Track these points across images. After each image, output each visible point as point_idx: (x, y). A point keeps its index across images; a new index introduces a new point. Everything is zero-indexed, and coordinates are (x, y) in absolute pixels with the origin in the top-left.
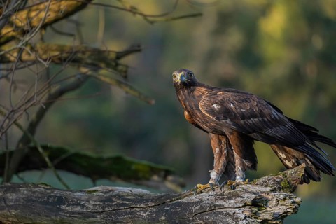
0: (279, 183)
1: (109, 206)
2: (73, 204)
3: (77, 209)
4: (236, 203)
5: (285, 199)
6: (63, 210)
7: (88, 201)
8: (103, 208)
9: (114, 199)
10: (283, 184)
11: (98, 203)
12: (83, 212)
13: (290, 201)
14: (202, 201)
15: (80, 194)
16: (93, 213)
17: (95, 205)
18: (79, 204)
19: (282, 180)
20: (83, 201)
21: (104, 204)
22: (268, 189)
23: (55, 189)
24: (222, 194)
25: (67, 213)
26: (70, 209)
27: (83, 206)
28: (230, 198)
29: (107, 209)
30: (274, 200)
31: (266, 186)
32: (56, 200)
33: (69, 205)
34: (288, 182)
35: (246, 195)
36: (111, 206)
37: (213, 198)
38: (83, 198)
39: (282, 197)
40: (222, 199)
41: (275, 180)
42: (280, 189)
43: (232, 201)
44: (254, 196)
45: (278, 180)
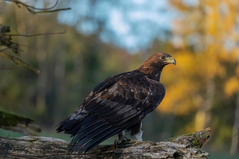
0: (191, 141)
1: (48, 152)
2: (19, 150)
3: (22, 153)
4: (160, 155)
5: (197, 153)
6: (10, 154)
7: (30, 147)
8: (44, 153)
9: (52, 147)
10: (194, 142)
11: (39, 150)
12: (26, 156)
13: (201, 155)
14: (131, 153)
15: (23, 142)
16: (36, 156)
17: (36, 151)
18: (23, 150)
19: (193, 139)
20: (27, 147)
21: (44, 150)
22: (184, 146)
23: (2, 138)
24: (149, 148)
25: (14, 156)
26: (16, 153)
27: (27, 151)
28: (155, 152)
29: (47, 154)
30: (189, 154)
31: (182, 143)
32: (4, 146)
33: (15, 150)
34: (198, 141)
35: (169, 150)
36: (50, 152)
37: (142, 151)
38: (26, 146)
39: (195, 152)
40: (149, 152)
41: (188, 139)
42: (192, 146)
43: (157, 154)
44: (175, 151)
45: (190, 139)
